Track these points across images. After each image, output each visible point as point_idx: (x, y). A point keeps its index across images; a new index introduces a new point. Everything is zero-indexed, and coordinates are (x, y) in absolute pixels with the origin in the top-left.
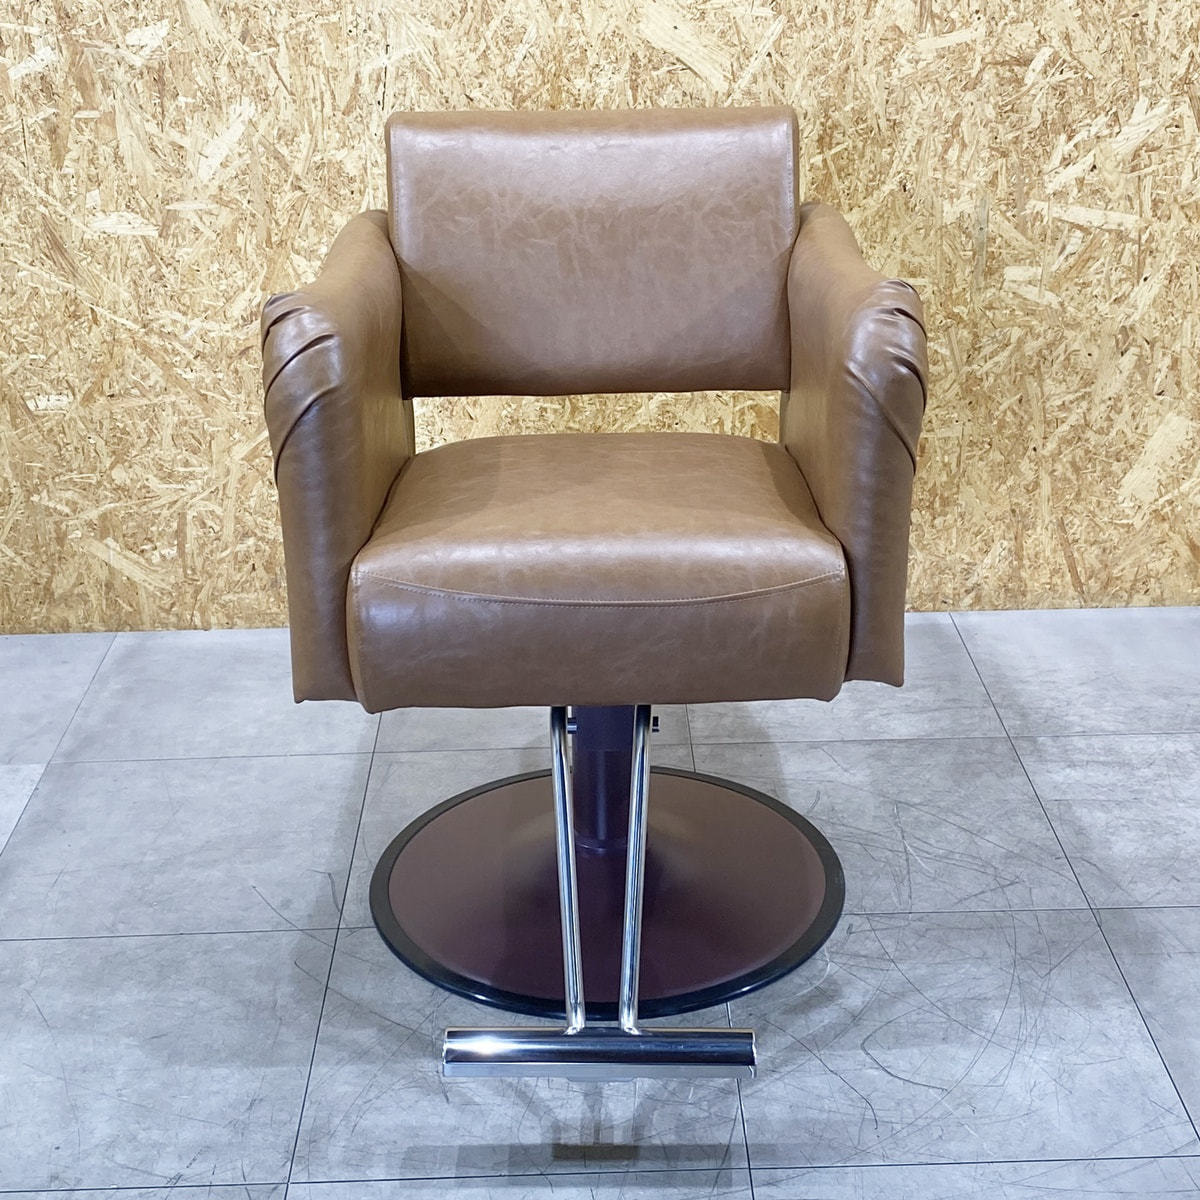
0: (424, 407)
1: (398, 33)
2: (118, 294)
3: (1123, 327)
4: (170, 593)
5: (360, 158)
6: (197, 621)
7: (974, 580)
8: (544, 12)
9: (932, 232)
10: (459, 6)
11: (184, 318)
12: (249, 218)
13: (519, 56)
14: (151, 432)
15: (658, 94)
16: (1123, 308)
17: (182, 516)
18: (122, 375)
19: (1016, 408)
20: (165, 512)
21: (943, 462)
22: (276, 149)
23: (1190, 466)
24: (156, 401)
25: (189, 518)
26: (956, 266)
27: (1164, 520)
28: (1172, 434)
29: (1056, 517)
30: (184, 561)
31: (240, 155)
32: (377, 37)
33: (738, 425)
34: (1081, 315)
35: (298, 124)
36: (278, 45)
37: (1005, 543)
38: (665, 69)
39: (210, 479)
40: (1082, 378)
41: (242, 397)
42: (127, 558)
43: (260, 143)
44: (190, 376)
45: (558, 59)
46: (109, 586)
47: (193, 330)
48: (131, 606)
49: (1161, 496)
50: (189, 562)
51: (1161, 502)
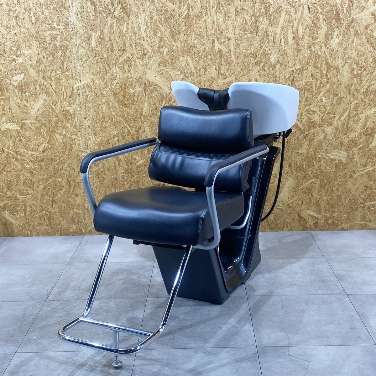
0: (91, 176)
1: (83, 77)
2: (9, 144)
4: (22, 226)
5: (74, 109)
6: (29, 234)
8: (122, 72)
10: (99, 71)
11: (27, 151)
12: (44, 124)
13: (115, 83)
14: (17, 182)
15: (151, 93)
17: (26, 205)
18: (10, 166)
20: (21, 204)
22: (51, 107)
23: (296, 193)
24: (19, 173)
25: (27, 206)
27: (290, 207)
28: (291, 184)
30: (26, 217)
31: (42, 108)
32: (78, 78)
35: (57, 100)
36: (52, 80)
38: (153, 87)
39: (33, 195)
41: (42, 172)
42: (10, 216)
43: (47, 105)
44: (28, 167)
45: (125, 84)
46: (6, 224)
47: (29, 154)
48: (11, 230)
49: (289, 201)
50: (27, 217)
51: (289, 202)
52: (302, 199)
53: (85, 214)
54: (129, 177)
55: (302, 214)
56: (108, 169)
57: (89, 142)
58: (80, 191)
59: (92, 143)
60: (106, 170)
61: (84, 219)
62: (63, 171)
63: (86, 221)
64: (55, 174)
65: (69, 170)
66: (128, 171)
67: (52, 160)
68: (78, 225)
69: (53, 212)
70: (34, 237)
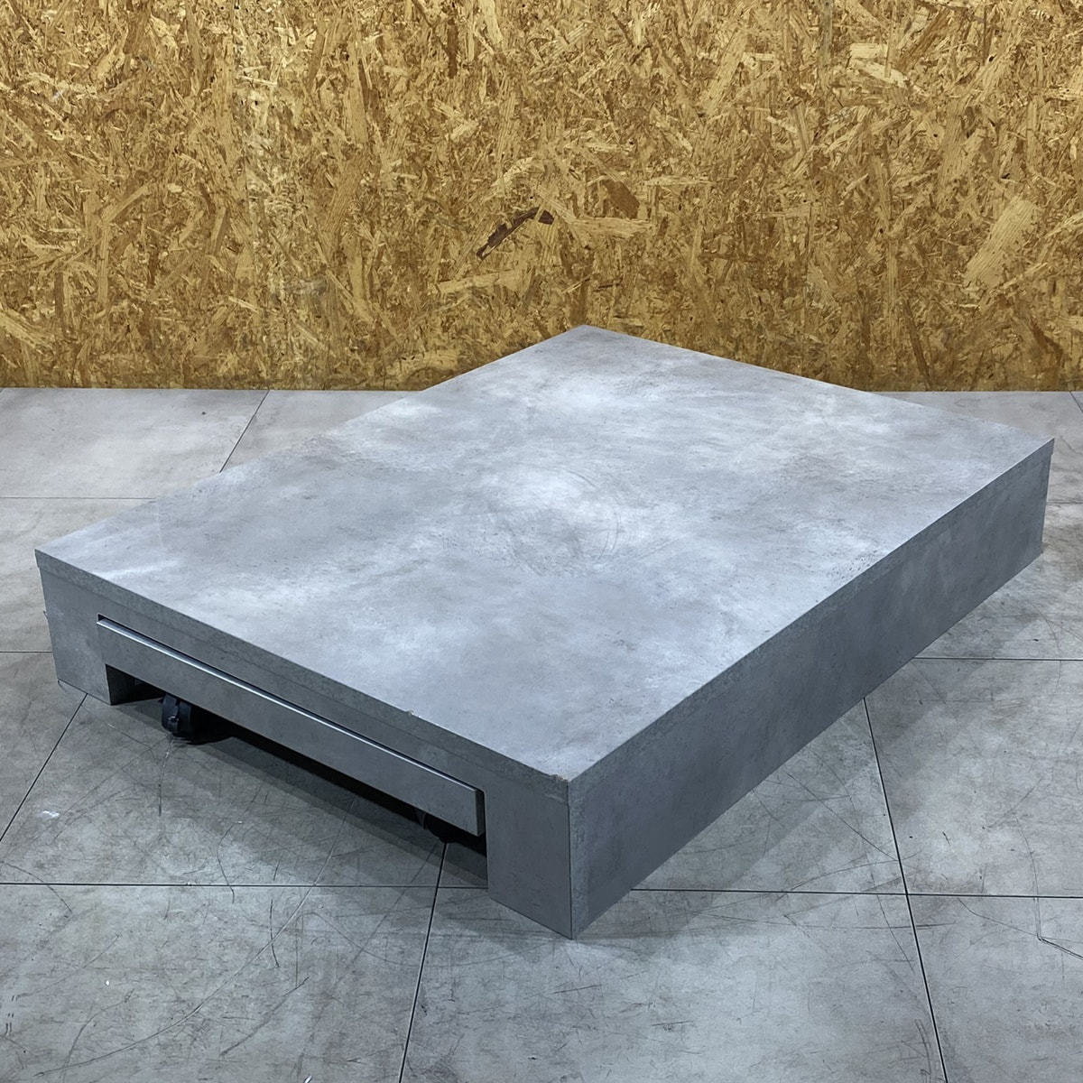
3: (969, 108)
4: (51, 351)
6: (78, 378)
7: (823, 360)
9: (779, 6)
11: (52, 81)
14: (25, 193)
16: (968, 90)
17: (59, 277)
19: (863, 189)
20: (43, 272)
21: (792, 242)
23: (1035, 251)
24: (29, 162)
25: (65, 279)
26: (802, 41)
27: (1008, 305)
28: (1017, 219)
29: (903, 300)
30: (62, 320)
33: (591, 200)
34: (927, 95)
37: (853, 325)
39: (83, 241)
40: (928, 159)
41: (110, 159)
42: (9, 316)
44: (61, 138)
47: (61, 92)
48: (15, 363)
49: (1006, 281)
50: (67, 321)
51: (1005, 286)
52: (1054, 273)
53: (267, 315)
54: (419, 186)
55: (1051, 330)
56: (344, 152)
57: (273, 49)
58: (248, 232)
59: (286, 52)
60: (338, 156)
61: (265, 333)
62: (183, 156)
63: (274, 341)
64: (156, 166)
65: (205, 154)
66: (418, 160)
67: (144, 114)
68: (244, 353)
69: (155, 303)
70: (93, 389)
